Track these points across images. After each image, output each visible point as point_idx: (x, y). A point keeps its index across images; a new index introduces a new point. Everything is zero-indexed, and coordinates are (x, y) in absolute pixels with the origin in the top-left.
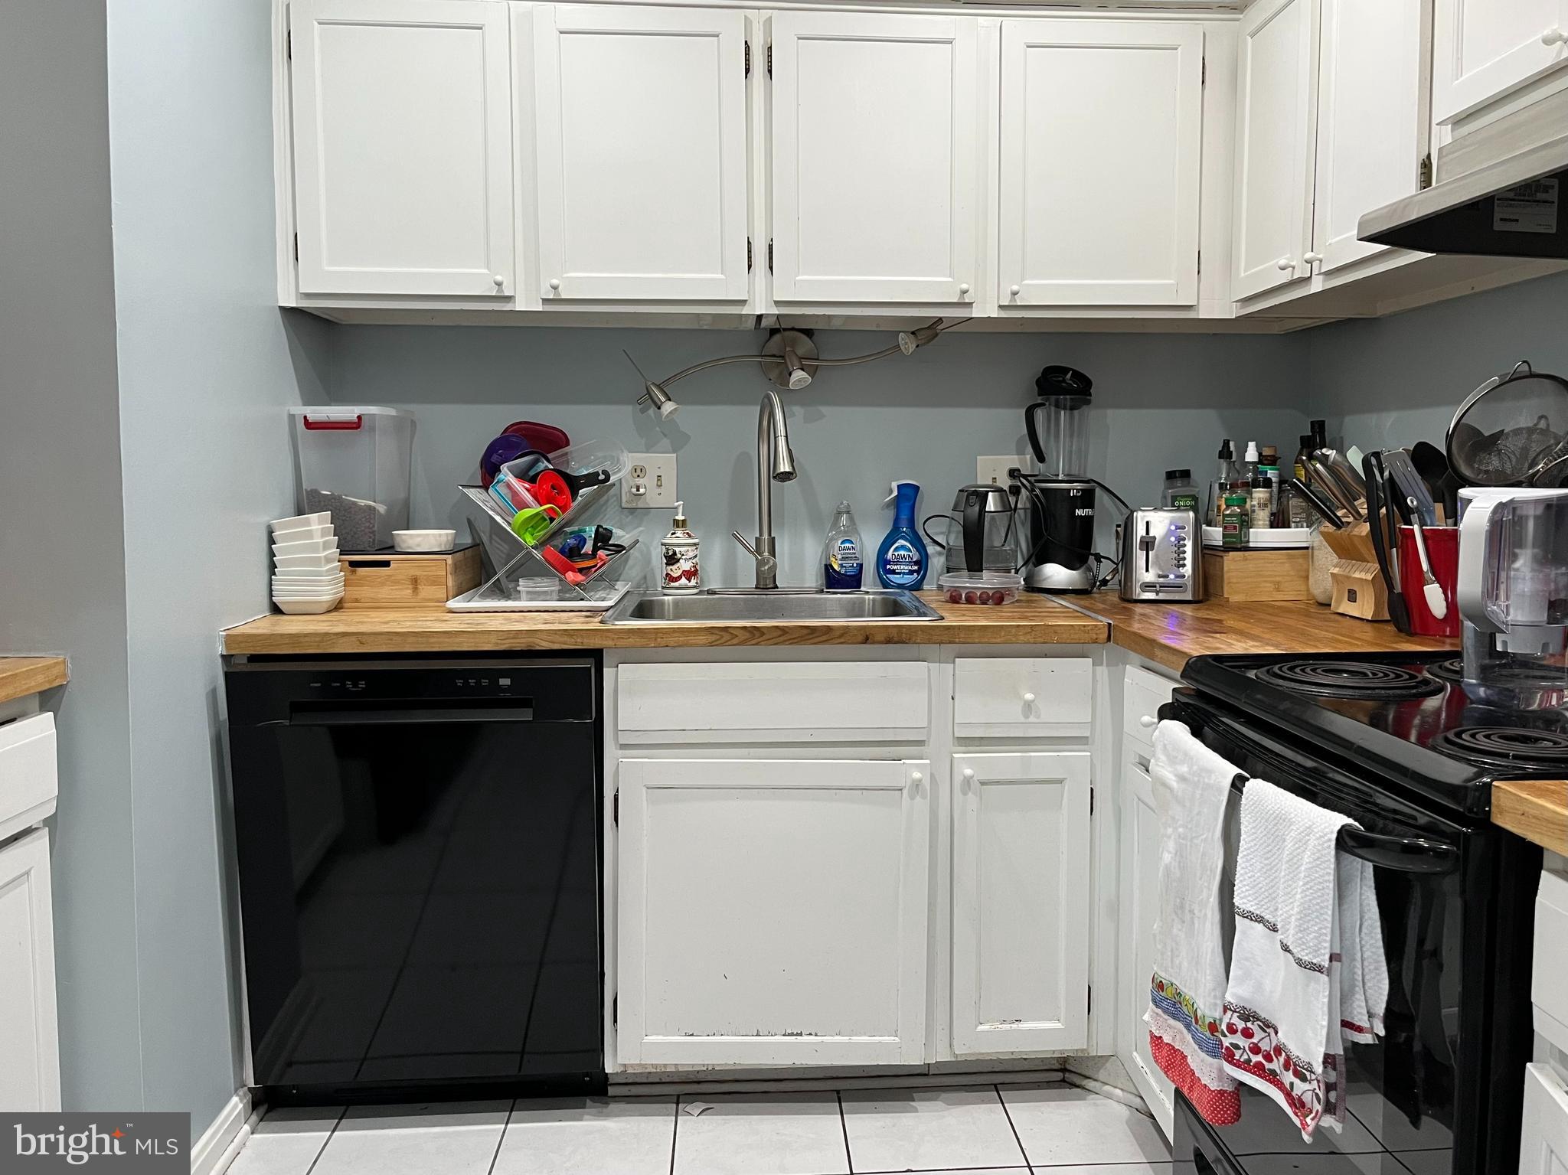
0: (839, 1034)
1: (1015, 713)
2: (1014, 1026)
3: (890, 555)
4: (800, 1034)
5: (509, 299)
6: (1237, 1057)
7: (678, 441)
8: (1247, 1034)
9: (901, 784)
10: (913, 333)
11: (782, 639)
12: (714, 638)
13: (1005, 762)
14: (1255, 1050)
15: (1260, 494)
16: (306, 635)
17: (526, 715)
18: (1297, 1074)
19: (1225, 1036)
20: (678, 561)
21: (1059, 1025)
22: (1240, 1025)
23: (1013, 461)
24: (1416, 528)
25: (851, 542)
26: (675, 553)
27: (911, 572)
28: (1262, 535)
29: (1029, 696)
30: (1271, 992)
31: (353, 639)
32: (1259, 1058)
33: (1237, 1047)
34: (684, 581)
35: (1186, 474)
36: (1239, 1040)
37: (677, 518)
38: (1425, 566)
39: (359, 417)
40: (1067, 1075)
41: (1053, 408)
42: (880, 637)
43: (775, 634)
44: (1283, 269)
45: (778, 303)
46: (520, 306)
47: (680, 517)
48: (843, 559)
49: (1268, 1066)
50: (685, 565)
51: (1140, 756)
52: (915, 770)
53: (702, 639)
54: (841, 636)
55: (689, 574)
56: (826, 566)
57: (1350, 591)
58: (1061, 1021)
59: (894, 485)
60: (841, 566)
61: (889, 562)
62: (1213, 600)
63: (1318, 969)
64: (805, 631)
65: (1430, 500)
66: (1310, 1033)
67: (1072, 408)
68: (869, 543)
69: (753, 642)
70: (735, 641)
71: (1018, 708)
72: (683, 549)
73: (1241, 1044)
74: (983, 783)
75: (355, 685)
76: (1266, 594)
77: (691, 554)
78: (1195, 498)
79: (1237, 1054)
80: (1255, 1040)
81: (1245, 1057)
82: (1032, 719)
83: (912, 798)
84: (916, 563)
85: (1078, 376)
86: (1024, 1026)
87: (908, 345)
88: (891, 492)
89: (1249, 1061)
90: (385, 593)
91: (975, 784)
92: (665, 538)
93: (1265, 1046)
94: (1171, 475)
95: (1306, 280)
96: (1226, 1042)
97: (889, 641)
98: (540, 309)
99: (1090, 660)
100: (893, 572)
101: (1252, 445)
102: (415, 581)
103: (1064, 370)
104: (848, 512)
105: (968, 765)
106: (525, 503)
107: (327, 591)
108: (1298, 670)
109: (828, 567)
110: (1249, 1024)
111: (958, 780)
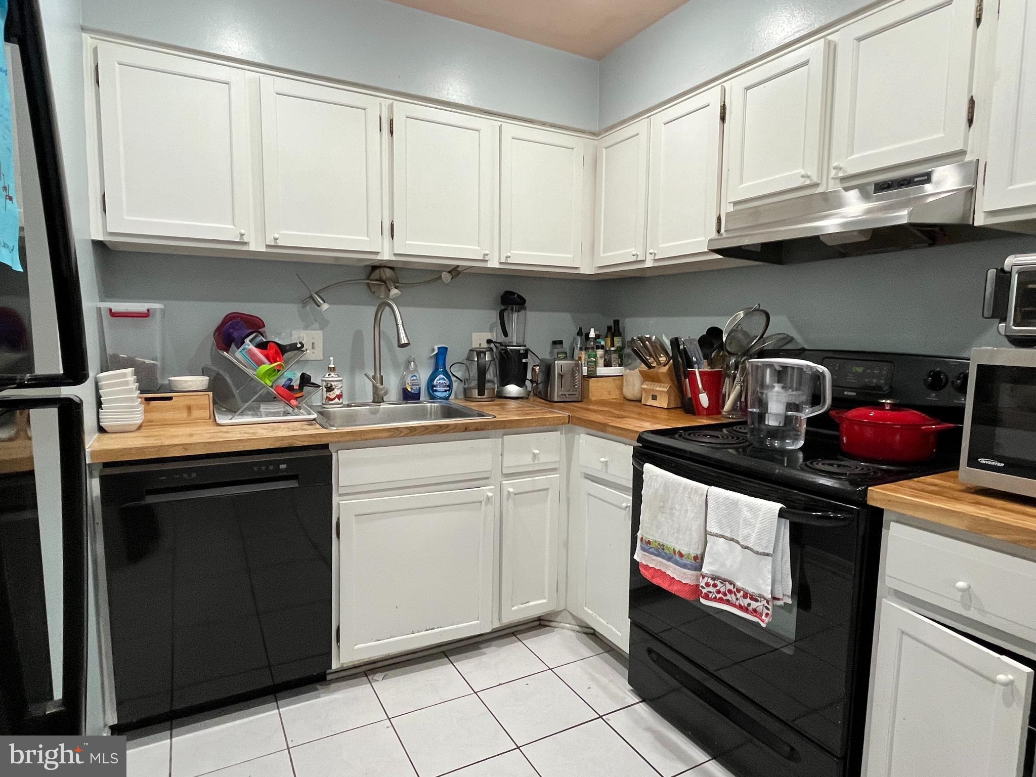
0: (452, 625)
1: (528, 459)
2: (527, 605)
3: (435, 383)
4: (434, 629)
5: (245, 243)
6: (710, 597)
7: (323, 324)
8: (715, 586)
9: (481, 499)
10: (449, 272)
11: (425, 432)
12: (391, 433)
13: (525, 482)
14: (719, 592)
15: (600, 352)
16: (148, 448)
17: (293, 484)
18: (752, 598)
19: (704, 588)
20: (334, 389)
21: (544, 601)
22: (712, 582)
23: (489, 336)
24: (696, 370)
25: (415, 376)
26: (332, 386)
27: (446, 391)
28: (602, 370)
29: (536, 451)
30: (731, 567)
31: (181, 447)
32: (721, 595)
33: (711, 592)
34: (337, 400)
35: (561, 342)
36: (711, 589)
37: (330, 366)
38: (700, 386)
39: (148, 310)
40: (542, 622)
41: (510, 312)
42: (474, 427)
43: (423, 429)
44: (634, 255)
45: (395, 255)
46: (252, 248)
47: (332, 366)
48: (413, 385)
49: (724, 598)
50: (337, 392)
51: (585, 473)
52: (488, 491)
53: (386, 434)
54: (454, 429)
55: (339, 397)
56: (403, 389)
57: (653, 395)
58: (546, 598)
59: (436, 347)
60: (412, 389)
61: (435, 386)
62: (585, 400)
63: (768, 555)
64: (437, 427)
65: (702, 358)
66: (761, 582)
67: (519, 311)
68: (423, 376)
69: (411, 434)
70: (403, 434)
71: (531, 456)
72: (336, 383)
73: (712, 591)
74: (515, 494)
75: (190, 475)
76: (606, 397)
77: (340, 386)
78: (566, 353)
79: (710, 595)
80: (718, 588)
81: (714, 596)
82: (536, 462)
83: (486, 505)
84: (448, 386)
85: (520, 297)
86: (531, 604)
87: (446, 277)
88: (433, 350)
89: (716, 597)
90: (169, 415)
91: (512, 495)
92: (324, 377)
93: (722, 590)
94: (555, 343)
95: (643, 261)
96: (704, 591)
97: (477, 430)
98: (264, 250)
99: (559, 432)
100: (436, 391)
101: (592, 330)
102: (189, 408)
103: (513, 294)
104: (414, 362)
105: (510, 486)
106: (262, 361)
107: (138, 417)
108: (692, 435)
109: (405, 391)
110: (716, 582)
111: (505, 493)
